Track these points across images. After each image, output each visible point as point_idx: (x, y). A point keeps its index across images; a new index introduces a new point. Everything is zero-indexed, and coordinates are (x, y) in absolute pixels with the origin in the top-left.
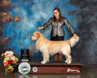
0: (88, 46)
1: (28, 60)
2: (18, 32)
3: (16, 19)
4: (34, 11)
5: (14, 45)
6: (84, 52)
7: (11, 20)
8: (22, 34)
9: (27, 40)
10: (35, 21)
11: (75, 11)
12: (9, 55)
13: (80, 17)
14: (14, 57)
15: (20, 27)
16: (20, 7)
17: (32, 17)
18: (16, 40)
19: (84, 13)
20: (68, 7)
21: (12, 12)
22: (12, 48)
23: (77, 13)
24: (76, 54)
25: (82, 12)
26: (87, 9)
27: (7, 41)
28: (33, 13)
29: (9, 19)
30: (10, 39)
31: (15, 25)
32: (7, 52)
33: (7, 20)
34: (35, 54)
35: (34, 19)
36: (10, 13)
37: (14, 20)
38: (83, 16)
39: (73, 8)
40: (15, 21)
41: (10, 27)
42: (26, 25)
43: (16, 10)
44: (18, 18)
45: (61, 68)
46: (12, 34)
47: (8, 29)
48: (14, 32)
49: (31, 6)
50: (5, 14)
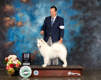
0: (90, 49)
1: (29, 64)
2: (21, 36)
3: (19, 23)
4: (37, 16)
5: (17, 49)
6: (86, 56)
7: (14, 25)
8: (25, 39)
9: (30, 44)
10: (38, 25)
11: (78, 16)
12: (12, 59)
13: (82, 21)
14: (18, 61)
15: (23, 31)
16: (23, 12)
18: (19, 44)
19: (86, 18)
20: (70, 12)
21: (15, 17)
22: (15, 52)
23: (80, 17)
24: (78, 57)
25: (85, 16)
26: (89, 14)
27: (10, 45)
28: (36, 18)
29: (12, 24)
30: (13, 43)
31: (18, 29)
32: (10, 56)
33: (10, 25)
34: (38, 58)
35: (37, 23)
36: (14, 18)
37: (17, 25)
38: (86, 20)
39: (76, 13)
40: (19, 25)
41: (13, 31)
42: (29, 29)
43: (19, 15)
44: (21, 22)
45: (62, 72)
46: (15, 38)
47: (11, 34)
48: (17, 36)
49: (34, 11)
50: (8, 19)
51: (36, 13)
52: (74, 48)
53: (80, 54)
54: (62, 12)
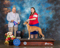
0: (59, 29)
4: (25, 7)
10: (25, 13)
11: (51, 7)
13: (54, 11)
16: (16, 5)
17: (24, 11)
20: (46, 5)
21: (11, 8)
23: (52, 8)
35: (24, 12)
38: (56, 10)
39: (50, 5)
49: (23, 4)
50: (6, 9)
51: (24, 5)
52: (49, 28)
53: (52, 32)
54: (41, 5)
